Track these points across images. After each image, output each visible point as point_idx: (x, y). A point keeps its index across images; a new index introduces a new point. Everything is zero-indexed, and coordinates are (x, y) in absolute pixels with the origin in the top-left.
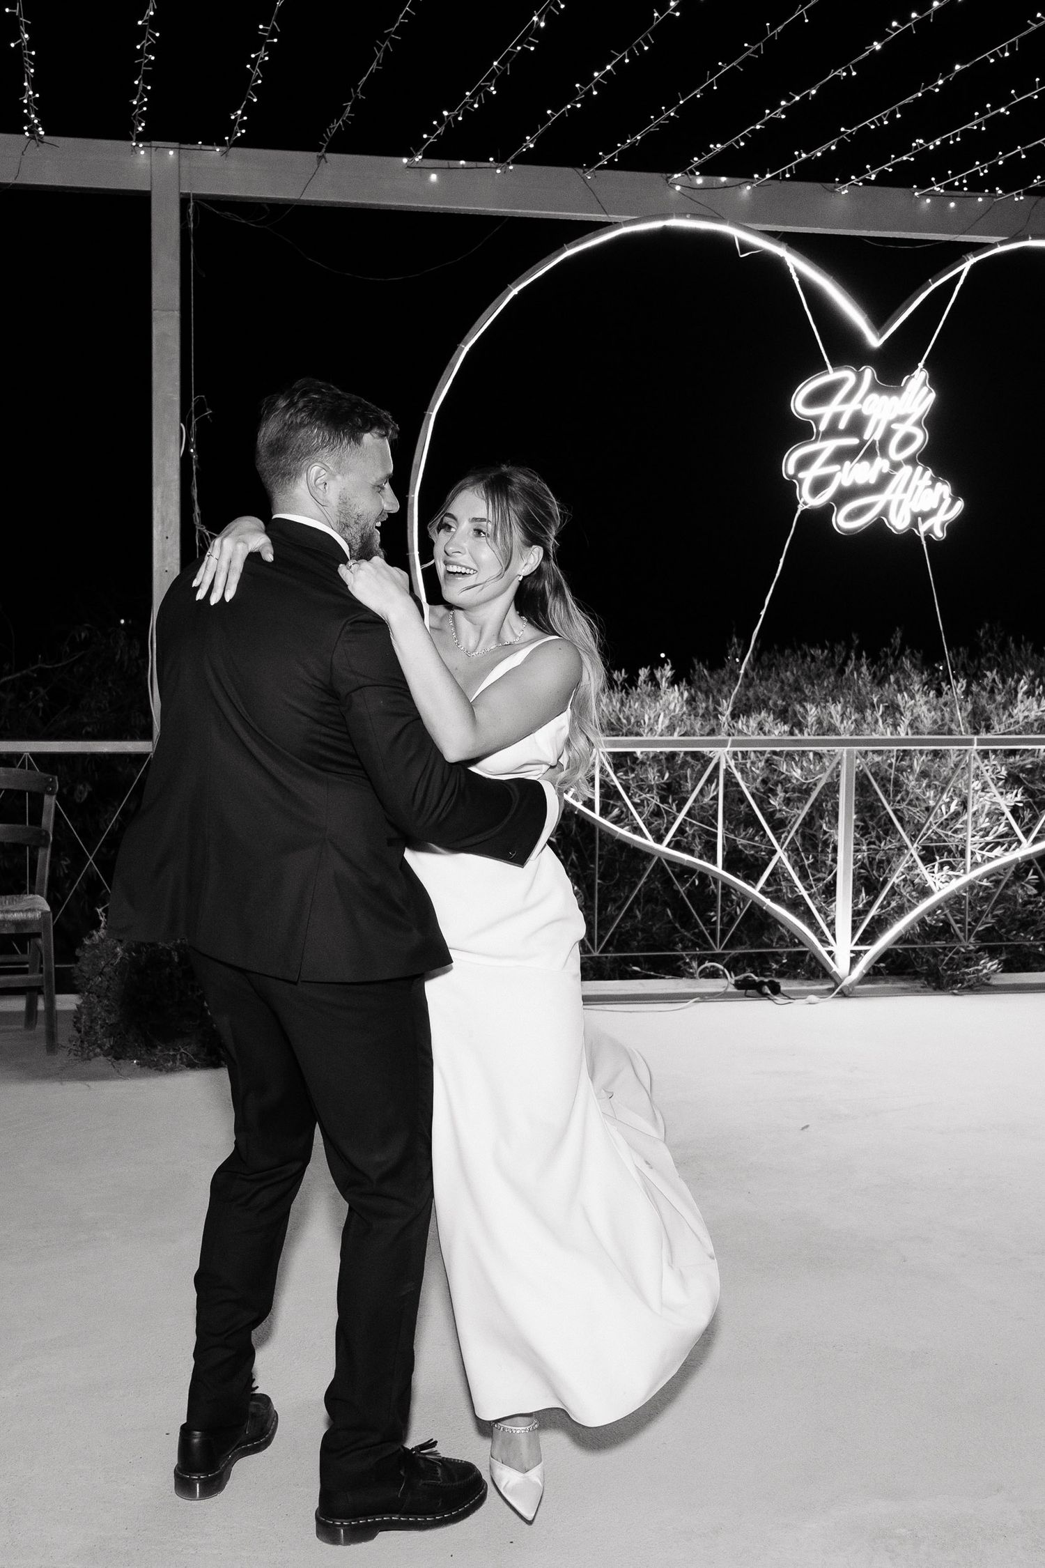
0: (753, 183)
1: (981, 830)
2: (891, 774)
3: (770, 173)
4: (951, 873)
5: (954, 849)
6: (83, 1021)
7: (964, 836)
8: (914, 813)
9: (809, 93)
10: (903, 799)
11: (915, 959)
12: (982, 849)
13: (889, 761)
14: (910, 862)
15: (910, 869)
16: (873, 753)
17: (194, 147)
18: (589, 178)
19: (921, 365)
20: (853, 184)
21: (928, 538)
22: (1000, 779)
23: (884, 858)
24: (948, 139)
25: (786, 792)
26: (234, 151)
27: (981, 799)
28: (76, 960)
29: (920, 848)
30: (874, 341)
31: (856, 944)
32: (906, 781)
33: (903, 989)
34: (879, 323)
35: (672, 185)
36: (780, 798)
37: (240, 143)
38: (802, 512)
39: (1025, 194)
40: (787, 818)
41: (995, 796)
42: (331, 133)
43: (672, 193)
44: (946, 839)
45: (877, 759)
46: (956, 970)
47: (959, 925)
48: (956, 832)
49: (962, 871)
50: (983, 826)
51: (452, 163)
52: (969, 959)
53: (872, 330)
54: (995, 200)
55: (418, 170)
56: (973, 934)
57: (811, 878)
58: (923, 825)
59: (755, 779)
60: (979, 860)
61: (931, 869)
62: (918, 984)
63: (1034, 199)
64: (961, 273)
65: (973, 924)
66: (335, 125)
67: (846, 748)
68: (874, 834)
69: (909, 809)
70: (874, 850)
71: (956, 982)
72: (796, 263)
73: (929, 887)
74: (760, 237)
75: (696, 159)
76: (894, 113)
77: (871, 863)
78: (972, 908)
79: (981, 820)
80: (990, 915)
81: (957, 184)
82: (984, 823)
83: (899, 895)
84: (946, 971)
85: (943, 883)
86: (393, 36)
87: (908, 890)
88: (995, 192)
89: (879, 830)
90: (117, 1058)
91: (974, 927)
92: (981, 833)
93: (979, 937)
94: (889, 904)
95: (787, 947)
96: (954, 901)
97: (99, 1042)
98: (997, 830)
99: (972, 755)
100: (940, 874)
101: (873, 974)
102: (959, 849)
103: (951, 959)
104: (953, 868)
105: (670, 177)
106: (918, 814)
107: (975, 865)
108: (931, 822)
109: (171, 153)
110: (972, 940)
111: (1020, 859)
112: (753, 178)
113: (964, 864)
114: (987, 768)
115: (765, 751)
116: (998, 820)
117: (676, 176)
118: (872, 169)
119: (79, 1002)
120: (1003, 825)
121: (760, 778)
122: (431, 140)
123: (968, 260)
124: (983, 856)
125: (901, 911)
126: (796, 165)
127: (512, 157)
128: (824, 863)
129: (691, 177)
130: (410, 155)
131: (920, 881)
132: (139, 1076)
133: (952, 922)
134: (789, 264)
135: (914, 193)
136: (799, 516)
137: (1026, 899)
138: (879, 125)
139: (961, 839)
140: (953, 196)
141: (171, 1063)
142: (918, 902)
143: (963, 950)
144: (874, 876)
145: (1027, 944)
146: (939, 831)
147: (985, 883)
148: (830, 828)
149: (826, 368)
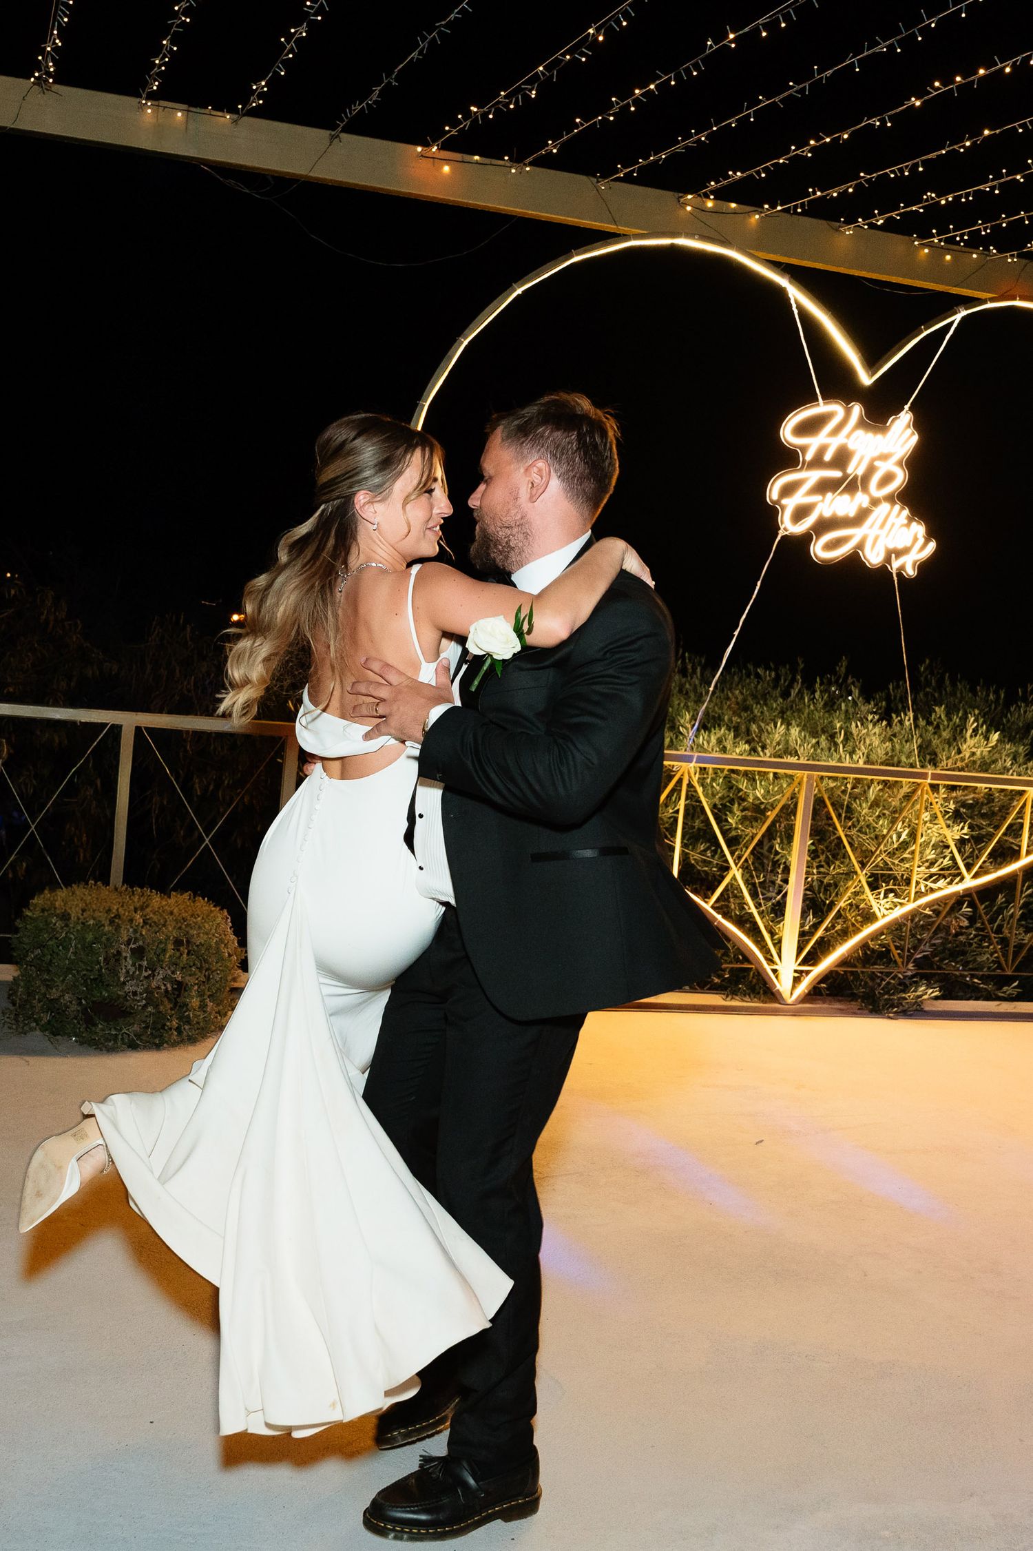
0: (761, 212)
1: (927, 861)
2: (844, 800)
3: (781, 206)
4: (896, 900)
5: (899, 878)
6: (19, 994)
7: (911, 866)
8: (864, 840)
9: (840, 136)
10: (854, 826)
11: (852, 981)
12: (926, 880)
13: (843, 788)
14: (858, 888)
15: (856, 894)
16: (829, 779)
17: (203, 111)
18: (603, 188)
19: (907, 407)
20: (858, 226)
21: (899, 575)
22: (947, 812)
23: (832, 882)
24: (961, 196)
25: (742, 811)
26: (247, 120)
27: (929, 831)
28: (16, 930)
29: (869, 874)
30: (866, 379)
31: (800, 965)
32: (859, 808)
33: (840, 1009)
34: (872, 362)
35: (683, 205)
36: (737, 817)
37: (255, 113)
38: (782, 537)
39: (1019, 256)
40: (741, 836)
41: (942, 828)
42: (351, 113)
43: (681, 212)
44: (892, 867)
45: (832, 784)
46: (893, 994)
47: (899, 951)
48: (902, 860)
49: (907, 899)
50: (929, 857)
51: (467, 157)
52: (904, 986)
53: (864, 367)
54: (988, 258)
55: (432, 160)
56: (912, 961)
57: (761, 896)
58: (873, 853)
59: (714, 795)
60: (923, 890)
61: (877, 895)
62: (854, 1005)
63: (1024, 261)
64: (951, 323)
65: (912, 951)
66: (357, 108)
67: (806, 772)
68: (822, 858)
69: (859, 836)
70: (824, 873)
71: (893, 1006)
72: (796, 295)
73: (874, 913)
74: (765, 266)
75: (713, 183)
76: (916, 165)
77: (820, 887)
78: (913, 936)
79: (928, 851)
80: (928, 944)
81: (958, 239)
82: (930, 855)
83: (844, 918)
84: (883, 995)
85: (887, 910)
86: (442, 29)
87: (854, 914)
88: (989, 250)
89: (828, 854)
90: (55, 1035)
91: (913, 954)
92: (927, 864)
93: (918, 964)
94: (833, 927)
95: (731, 962)
96: (896, 928)
97: (35, 1016)
98: (942, 862)
99: (925, 788)
100: (886, 900)
101: (814, 994)
102: (905, 877)
103: (889, 983)
104: (897, 896)
105: (681, 197)
106: (868, 841)
107: (919, 894)
108: (881, 851)
109: (179, 114)
110: (911, 966)
111: (961, 892)
112: (763, 208)
113: (909, 893)
114: (937, 800)
115: (724, 769)
116: (942, 853)
117: (690, 197)
118: (880, 214)
119: (16, 974)
120: (947, 858)
121: (720, 795)
122: (452, 133)
123: (960, 312)
124: (926, 886)
125: (845, 934)
126: (808, 201)
127: (530, 159)
128: (773, 883)
129: (704, 199)
130: (426, 145)
131: (865, 906)
132: (79, 1054)
133: (893, 948)
134: (790, 295)
135: (914, 241)
136: (780, 541)
137: (958, 930)
138: (899, 175)
139: (907, 868)
140: (948, 249)
141: (112, 1042)
142: (862, 926)
143: (900, 976)
144: (821, 898)
145: (957, 973)
146: (887, 859)
147: (928, 912)
148: (782, 849)
149: (817, 400)
